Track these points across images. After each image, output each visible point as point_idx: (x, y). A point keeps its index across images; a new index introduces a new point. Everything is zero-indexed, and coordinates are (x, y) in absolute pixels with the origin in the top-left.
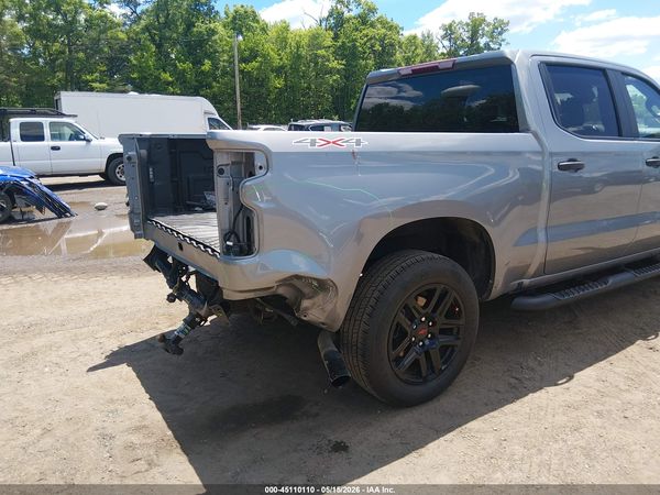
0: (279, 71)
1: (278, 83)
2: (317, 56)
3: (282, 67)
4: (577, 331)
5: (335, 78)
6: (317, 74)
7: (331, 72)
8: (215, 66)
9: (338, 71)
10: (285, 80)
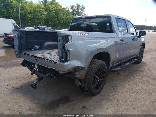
0: (30, 13)
1: (30, 16)
2: (40, 10)
3: (31, 12)
4: (120, 75)
5: (45, 16)
6: (40, 15)
7: (44, 15)
8: (13, 11)
9: (46, 15)
10: (32, 16)
